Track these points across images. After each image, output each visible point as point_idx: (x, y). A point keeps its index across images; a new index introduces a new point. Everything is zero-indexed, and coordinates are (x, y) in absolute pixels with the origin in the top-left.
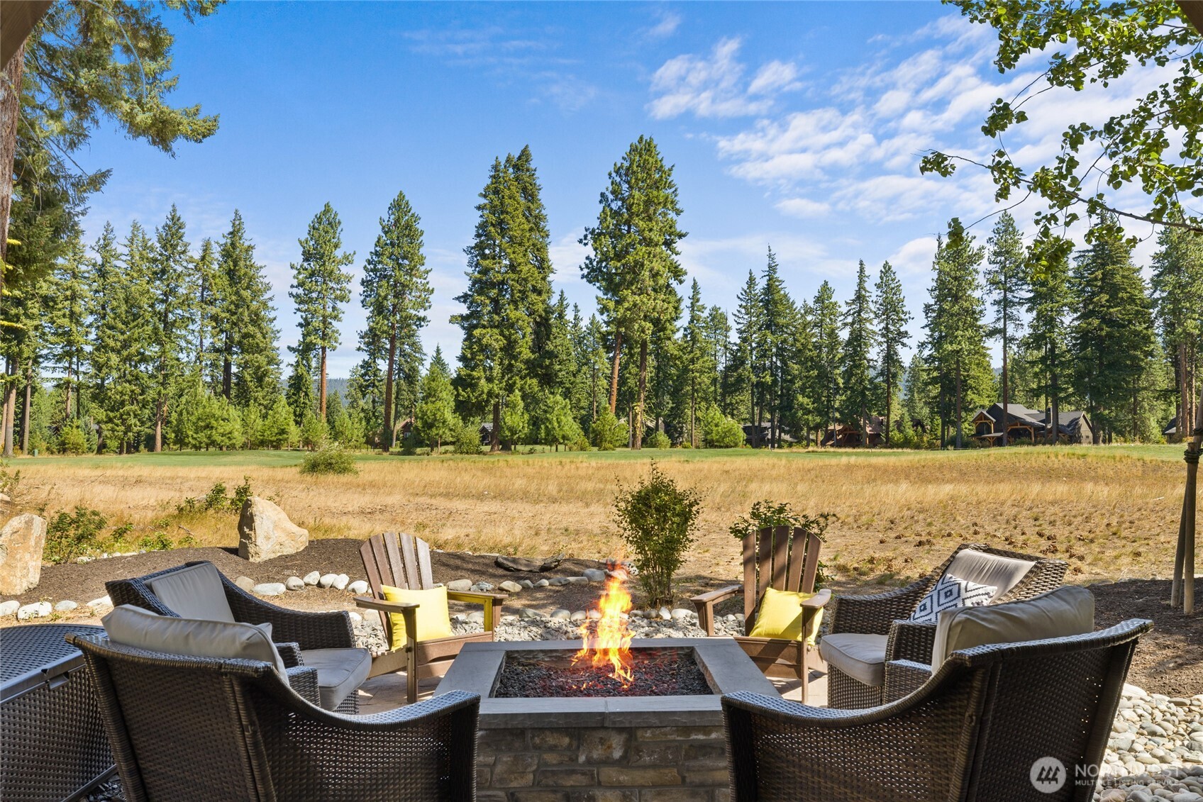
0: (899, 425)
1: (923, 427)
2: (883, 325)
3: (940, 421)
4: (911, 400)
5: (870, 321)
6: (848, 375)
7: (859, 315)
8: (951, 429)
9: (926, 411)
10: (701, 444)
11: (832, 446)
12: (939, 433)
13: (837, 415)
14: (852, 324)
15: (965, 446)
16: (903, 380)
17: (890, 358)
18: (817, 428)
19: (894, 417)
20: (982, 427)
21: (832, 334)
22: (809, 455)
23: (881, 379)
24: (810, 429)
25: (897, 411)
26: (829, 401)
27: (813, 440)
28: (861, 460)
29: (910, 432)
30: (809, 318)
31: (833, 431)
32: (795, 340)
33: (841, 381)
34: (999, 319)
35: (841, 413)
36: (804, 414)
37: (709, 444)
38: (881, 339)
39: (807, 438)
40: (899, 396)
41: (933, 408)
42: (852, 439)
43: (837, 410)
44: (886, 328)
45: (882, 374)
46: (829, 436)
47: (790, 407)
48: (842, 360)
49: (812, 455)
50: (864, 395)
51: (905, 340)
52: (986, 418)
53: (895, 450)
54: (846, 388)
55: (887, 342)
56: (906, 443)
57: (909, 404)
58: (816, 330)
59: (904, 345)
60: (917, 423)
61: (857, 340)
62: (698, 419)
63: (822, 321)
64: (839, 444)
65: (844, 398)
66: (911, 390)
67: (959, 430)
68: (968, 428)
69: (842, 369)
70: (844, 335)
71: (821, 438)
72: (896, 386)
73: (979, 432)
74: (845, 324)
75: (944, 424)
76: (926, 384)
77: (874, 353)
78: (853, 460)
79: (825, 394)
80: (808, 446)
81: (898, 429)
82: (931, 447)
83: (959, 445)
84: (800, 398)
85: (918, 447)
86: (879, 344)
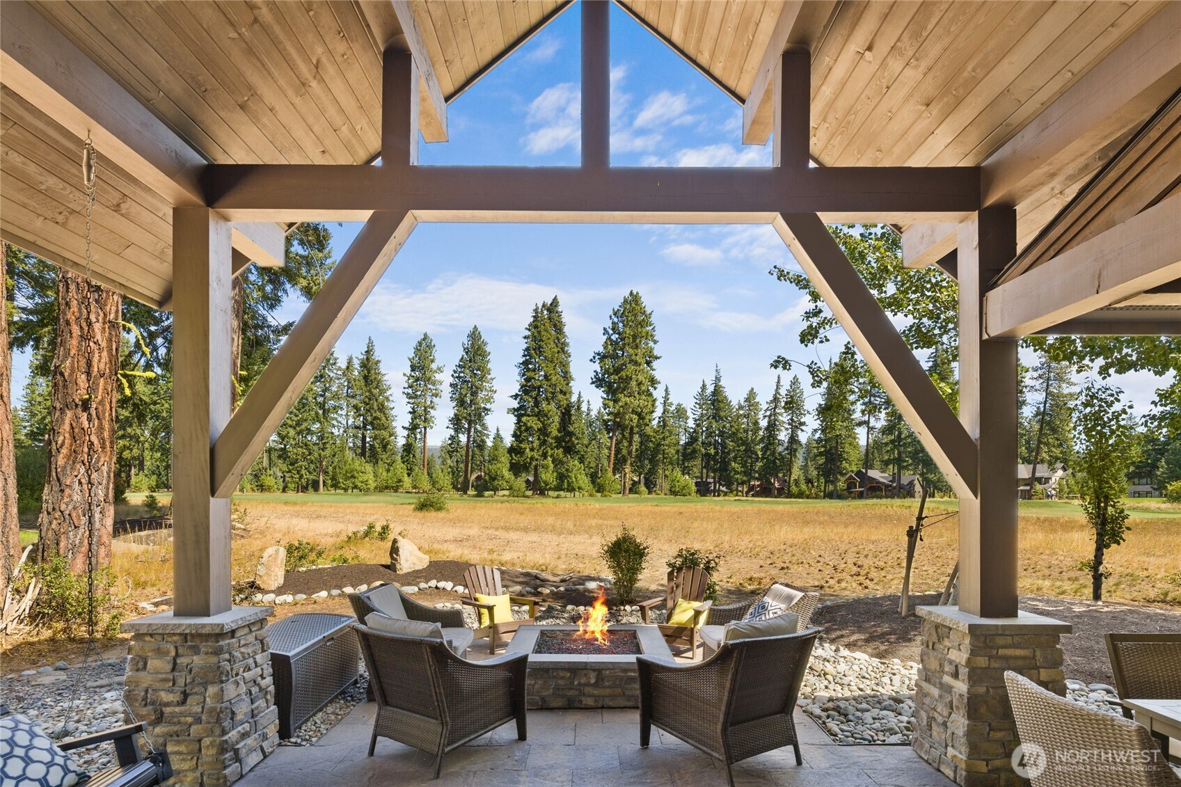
0: (797, 482)
1: (812, 483)
2: (789, 417)
3: (823, 480)
4: (806, 466)
5: (781, 414)
6: (765, 450)
7: (774, 410)
8: (831, 486)
9: (815, 473)
10: (668, 492)
11: (753, 496)
12: (823, 488)
13: (757, 475)
14: (770, 416)
15: (840, 497)
16: (800, 455)
17: (793, 439)
18: (743, 483)
19: (794, 477)
20: (851, 484)
21: (756, 423)
22: (738, 502)
23: (786, 452)
24: (738, 484)
25: (796, 473)
26: (751, 466)
27: (740, 491)
28: (769, 506)
29: (804, 487)
30: (741, 412)
31: (753, 485)
32: (731, 426)
33: (760, 453)
34: (865, 415)
35: (759, 475)
36: (735, 474)
37: (674, 493)
38: (787, 426)
39: (737, 490)
40: (799, 461)
41: (819, 472)
42: (766, 491)
43: (757, 472)
44: (792, 420)
45: (787, 449)
46: (751, 488)
47: (726, 470)
48: (762, 440)
49: (740, 502)
50: (774, 462)
51: (803, 428)
52: (854, 478)
53: (792, 500)
54: (763, 458)
55: (792, 428)
56: (801, 495)
57: (805, 468)
58: (745, 420)
59: (802, 431)
60: (809, 481)
61: (772, 427)
62: (666, 476)
63: (748, 414)
64: (757, 495)
65: (761, 464)
66: (806, 459)
67: (836, 487)
68: (841, 484)
69: (761, 445)
70: (764, 423)
71: (745, 490)
72: (796, 456)
73: (849, 488)
74: (765, 417)
75: (826, 483)
76: (816, 456)
77: (783, 436)
78: (763, 506)
79: (749, 461)
80: (737, 495)
81: (796, 485)
82: (817, 497)
83: (835, 496)
84: (733, 464)
85: (808, 497)
86: (787, 429)
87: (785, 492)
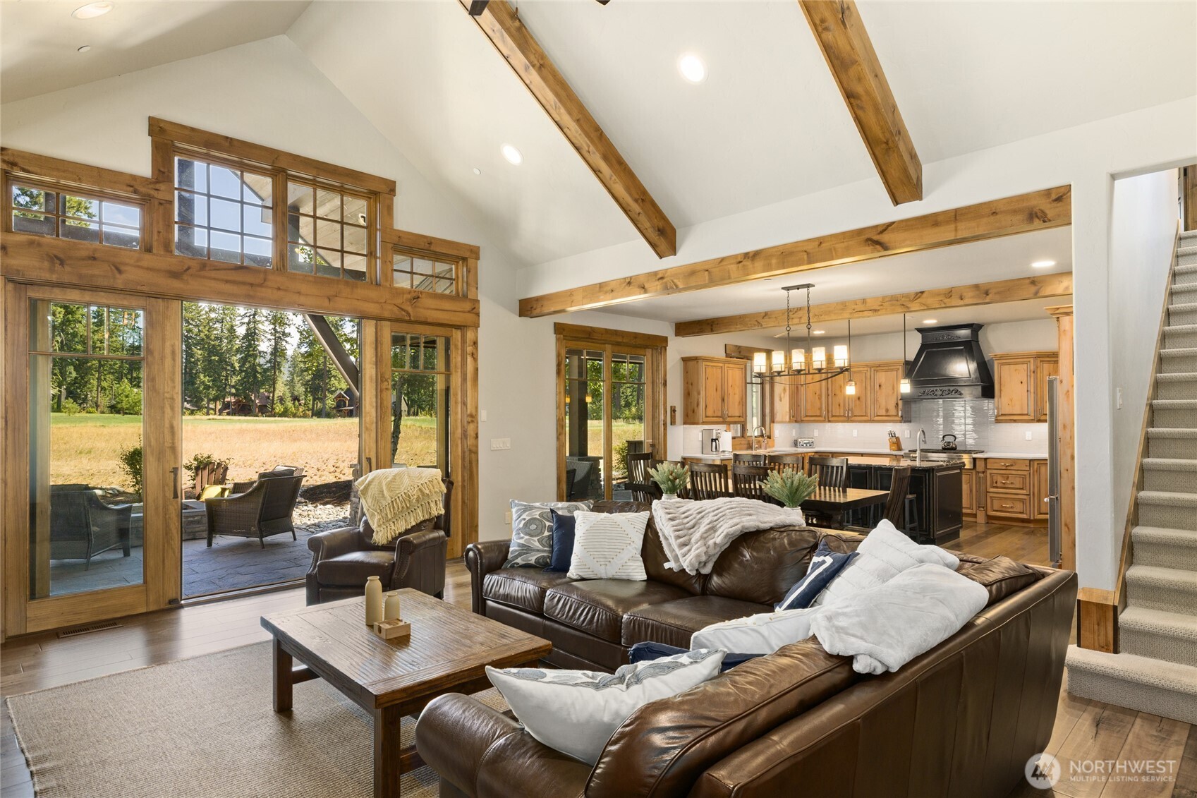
0: (282, 400)
1: (299, 401)
2: (273, 326)
3: (311, 398)
4: (292, 380)
5: (262, 323)
6: (243, 361)
7: (254, 317)
8: (319, 404)
9: (302, 389)
10: (106, 410)
11: (228, 414)
12: (311, 406)
13: (233, 391)
14: (248, 324)
15: (328, 416)
16: (286, 368)
17: (277, 352)
18: (215, 399)
19: (278, 393)
20: (340, 403)
21: (232, 330)
22: (209, 422)
23: (269, 365)
24: (209, 400)
25: (281, 389)
26: (226, 380)
27: (212, 409)
28: (251, 426)
29: (289, 404)
30: (213, 315)
31: (229, 402)
32: (199, 331)
33: (237, 365)
34: (353, 331)
35: (237, 390)
36: (204, 389)
37: (114, 409)
38: (269, 336)
39: (208, 409)
40: (284, 376)
41: (306, 389)
42: (243, 409)
43: (233, 387)
44: (275, 329)
45: (269, 362)
46: (226, 406)
47: (194, 383)
48: (238, 351)
49: (212, 422)
50: (255, 377)
51: (287, 339)
52: (343, 397)
53: (277, 418)
54: (241, 371)
55: (275, 339)
56: (285, 414)
57: (291, 383)
58: (218, 325)
59: (287, 342)
60: (295, 399)
61: (251, 335)
62: (103, 389)
63: (223, 319)
64: (234, 413)
65: (239, 378)
66: (292, 374)
67: (325, 404)
68: (330, 402)
69: (239, 356)
70: (241, 331)
71: (219, 407)
72: (280, 371)
73: (338, 406)
74: (242, 323)
75: (314, 400)
76: (303, 371)
77: (265, 346)
78: (244, 426)
79: (224, 373)
80: (208, 414)
81: (281, 402)
82: (305, 416)
83: (324, 414)
84: (202, 376)
85: (295, 416)
86: (270, 340)
87: (266, 410)
